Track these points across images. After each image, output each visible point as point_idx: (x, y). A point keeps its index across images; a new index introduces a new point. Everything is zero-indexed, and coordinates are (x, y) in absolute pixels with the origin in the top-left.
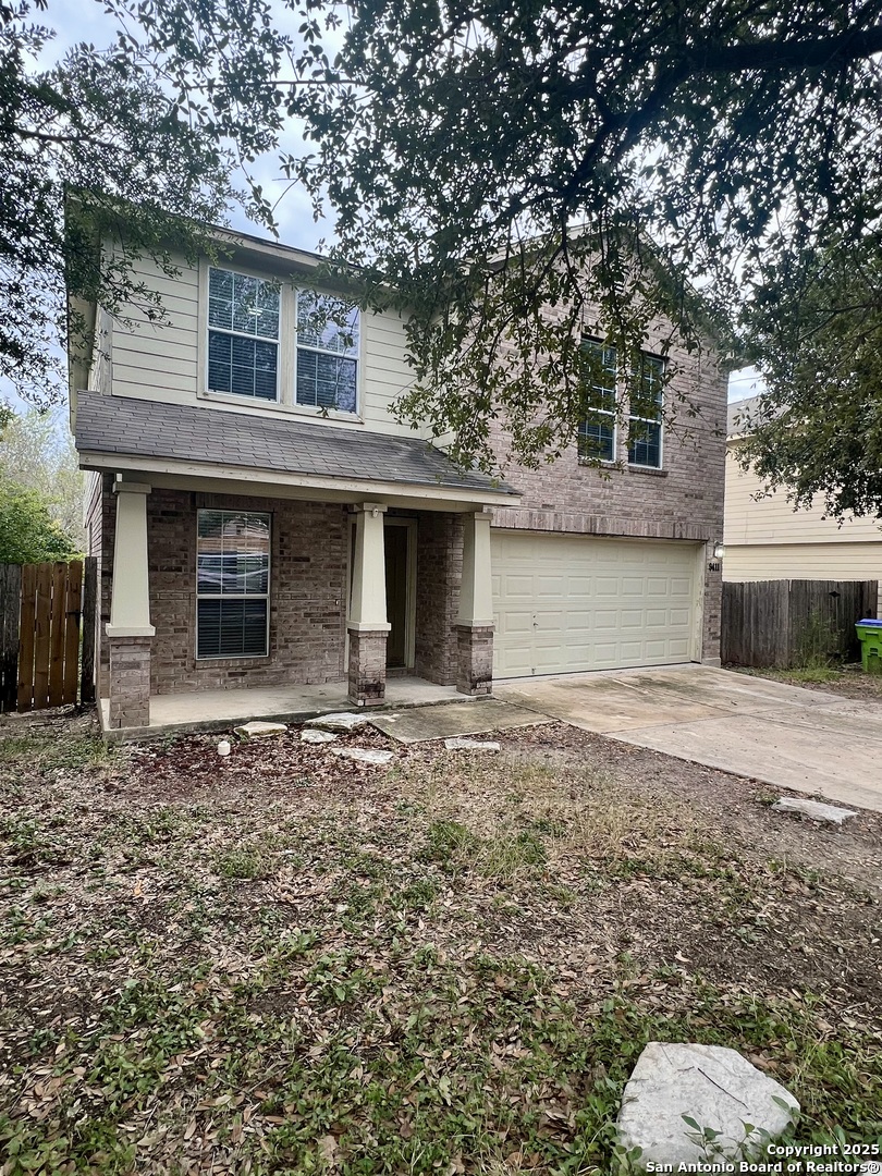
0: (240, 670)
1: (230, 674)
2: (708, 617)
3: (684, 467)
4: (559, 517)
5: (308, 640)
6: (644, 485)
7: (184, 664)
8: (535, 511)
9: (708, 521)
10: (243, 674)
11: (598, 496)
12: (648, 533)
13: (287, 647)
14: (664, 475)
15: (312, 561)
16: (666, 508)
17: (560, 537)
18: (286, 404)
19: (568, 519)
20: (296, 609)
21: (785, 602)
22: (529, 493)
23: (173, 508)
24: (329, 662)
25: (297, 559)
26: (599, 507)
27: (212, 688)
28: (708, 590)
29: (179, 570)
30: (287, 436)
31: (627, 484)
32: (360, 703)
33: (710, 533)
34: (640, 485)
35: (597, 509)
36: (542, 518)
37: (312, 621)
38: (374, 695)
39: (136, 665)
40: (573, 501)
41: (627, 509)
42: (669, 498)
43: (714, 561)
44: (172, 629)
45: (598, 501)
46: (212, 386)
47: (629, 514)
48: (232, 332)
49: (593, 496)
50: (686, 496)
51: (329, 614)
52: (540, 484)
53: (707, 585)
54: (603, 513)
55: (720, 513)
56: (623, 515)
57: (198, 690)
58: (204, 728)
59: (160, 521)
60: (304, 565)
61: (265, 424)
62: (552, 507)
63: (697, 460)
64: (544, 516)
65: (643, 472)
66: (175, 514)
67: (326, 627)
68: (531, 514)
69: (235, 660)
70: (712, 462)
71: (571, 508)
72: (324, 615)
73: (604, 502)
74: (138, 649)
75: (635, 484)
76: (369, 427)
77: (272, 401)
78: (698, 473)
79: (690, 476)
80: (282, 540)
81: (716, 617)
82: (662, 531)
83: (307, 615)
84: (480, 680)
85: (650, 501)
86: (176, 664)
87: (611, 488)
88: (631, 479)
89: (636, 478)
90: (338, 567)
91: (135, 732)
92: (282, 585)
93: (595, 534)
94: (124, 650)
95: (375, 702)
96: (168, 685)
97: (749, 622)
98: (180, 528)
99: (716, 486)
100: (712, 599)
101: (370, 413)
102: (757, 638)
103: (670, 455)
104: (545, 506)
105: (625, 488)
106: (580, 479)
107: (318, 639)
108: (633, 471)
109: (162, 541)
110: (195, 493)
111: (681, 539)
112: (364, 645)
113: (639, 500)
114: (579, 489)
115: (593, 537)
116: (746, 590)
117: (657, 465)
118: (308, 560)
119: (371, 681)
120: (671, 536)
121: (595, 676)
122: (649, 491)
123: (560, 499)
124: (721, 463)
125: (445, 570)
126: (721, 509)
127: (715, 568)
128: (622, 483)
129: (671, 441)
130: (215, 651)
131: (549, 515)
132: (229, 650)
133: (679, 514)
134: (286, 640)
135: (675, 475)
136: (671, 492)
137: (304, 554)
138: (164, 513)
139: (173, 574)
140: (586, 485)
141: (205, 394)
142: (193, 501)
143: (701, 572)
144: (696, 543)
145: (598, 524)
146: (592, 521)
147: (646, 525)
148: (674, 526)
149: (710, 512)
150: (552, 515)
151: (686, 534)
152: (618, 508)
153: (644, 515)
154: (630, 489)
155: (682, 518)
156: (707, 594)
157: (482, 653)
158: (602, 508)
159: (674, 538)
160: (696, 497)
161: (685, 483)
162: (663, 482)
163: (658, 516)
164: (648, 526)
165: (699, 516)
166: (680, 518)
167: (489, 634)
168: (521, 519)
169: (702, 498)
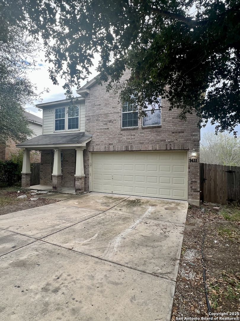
3: (171, 122)
4: (114, 147)
5: (68, 178)
6: (150, 132)
8: (107, 146)
9: (188, 141)
11: (129, 139)
12: (153, 149)
13: (64, 179)
16: (162, 139)
17: (115, 153)
18: (66, 130)
19: (118, 147)
20: (66, 171)
22: (105, 141)
23: (49, 153)
25: (66, 161)
26: (129, 142)
31: (141, 133)
32: (53, 190)
33: (189, 146)
34: (148, 132)
36: (109, 148)
40: (120, 141)
41: (142, 141)
42: (163, 135)
43: (193, 158)
44: (48, 174)
45: (129, 140)
46: (56, 130)
47: (143, 143)
49: (127, 139)
50: (173, 133)
51: (72, 173)
52: (108, 138)
53: (189, 168)
56: (140, 144)
59: (47, 155)
60: (67, 162)
62: (112, 144)
64: (110, 147)
67: (71, 175)
71: (118, 144)
73: (132, 140)
75: (145, 133)
76: (81, 131)
77: (64, 130)
78: (180, 123)
79: (175, 124)
80: (64, 157)
82: (159, 147)
83: (68, 173)
85: (153, 137)
87: (134, 135)
88: (144, 131)
89: (146, 130)
90: (73, 162)
92: (64, 166)
96: (48, 184)
100: (193, 174)
104: (109, 144)
105: (141, 134)
106: (122, 134)
114: (122, 137)
115: (128, 152)
118: (68, 161)
120: (165, 149)
122: (152, 134)
123: (115, 142)
127: (194, 161)
131: (111, 147)
133: (169, 140)
134: (64, 178)
135: (166, 126)
136: (164, 133)
137: (67, 160)
140: (124, 136)
141: (54, 132)
144: (183, 151)
145: (129, 148)
146: (127, 147)
147: (151, 146)
148: (167, 145)
149: (190, 137)
150: (112, 146)
151: (174, 148)
152: (138, 141)
153: (150, 143)
154: (143, 134)
155: (171, 142)
156: (189, 172)
157: (78, 183)
158: (131, 142)
159: (166, 150)
160: (179, 133)
161: (172, 128)
162: (161, 129)
163: (157, 142)
164: (152, 146)
165: (181, 140)
166: (169, 142)
167: (80, 178)
168: (102, 149)
169: (183, 132)
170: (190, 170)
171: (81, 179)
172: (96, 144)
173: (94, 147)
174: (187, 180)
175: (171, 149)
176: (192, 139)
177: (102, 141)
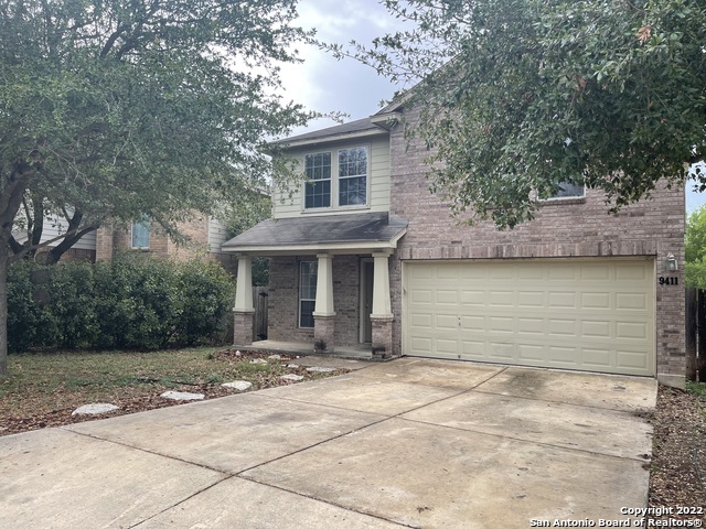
1: (309, 336)
2: (661, 331)
4: (466, 249)
5: (341, 323)
6: (556, 214)
8: (446, 247)
12: (564, 253)
15: (342, 283)
16: (586, 230)
17: (467, 262)
18: (334, 208)
19: (475, 250)
27: (302, 341)
29: (292, 288)
31: (536, 216)
32: (315, 351)
33: (658, 246)
35: (503, 240)
36: (451, 251)
37: (342, 314)
40: (479, 236)
42: (589, 221)
43: (668, 275)
44: (289, 313)
45: (502, 233)
47: (538, 240)
50: (616, 215)
52: (449, 228)
53: (658, 299)
54: (509, 242)
56: (532, 241)
60: (338, 285)
62: (460, 242)
64: (453, 249)
66: (291, 264)
71: (477, 242)
72: (348, 311)
76: (373, 210)
82: (583, 250)
83: (340, 310)
85: (565, 226)
88: (541, 211)
89: (545, 210)
90: (354, 286)
93: (503, 258)
96: (288, 338)
98: (292, 270)
100: (670, 314)
101: (372, 203)
104: (453, 242)
107: (345, 323)
109: (287, 276)
113: (551, 227)
115: (500, 260)
120: (596, 254)
122: (563, 218)
123: (467, 236)
131: (458, 248)
133: (606, 234)
136: (592, 215)
139: (290, 290)
141: (303, 210)
144: (643, 258)
145: (504, 251)
146: (499, 249)
147: (560, 247)
148: (600, 244)
149: (659, 227)
150: (460, 248)
151: (619, 251)
153: (557, 239)
155: (612, 237)
156: (659, 308)
157: (379, 334)
158: (508, 238)
159: (600, 255)
160: (632, 215)
162: (583, 208)
163: (576, 238)
164: (563, 248)
165: (639, 233)
166: (607, 237)
167: (382, 323)
168: (435, 253)
169: (642, 215)
170: (660, 303)
171: (385, 323)
172: (420, 243)
173: (414, 249)
174: (655, 328)
175: (611, 255)
176: (665, 231)
177: (433, 236)
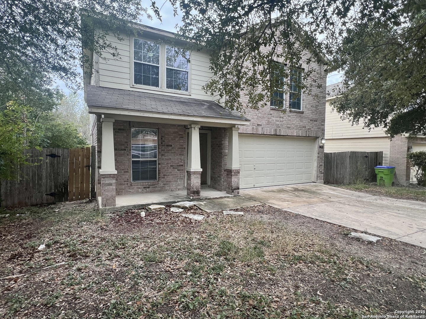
0: (147, 186)
1: (144, 188)
2: (319, 165)
3: (310, 110)
4: (263, 129)
5: (172, 175)
6: (295, 117)
7: (127, 184)
8: (255, 127)
9: (319, 130)
10: (149, 188)
11: (278, 121)
12: (297, 134)
13: (164, 178)
14: (302, 113)
15: (173, 146)
16: (303, 125)
17: (264, 136)
18: (163, 89)
19: (267, 130)
20: (167, 164)
21: (348, 160)
22: (252, 120)
23: (122, 127)
24: (180, 183)
25: (167, 146)
26: (278, 125)
27: (138, 193)
28: (319, 155)
29: (125, 150)
30: (164, 100)
31: (289, 116)
32: (192, 198)
33: (320, 134)
34: (294, 117)
35: (278, 126)
36: (257, 129)
37: (173, 168)
38: (196, 195)
39: (110, 184)
40: (269, 123)
41: (289, 126)
42: (304, 121)
43: (321, 145)
44: (123, 171)
45: (278, 123)
46: (136, 82)
47: (289, 128)
48: (142, 62)
49: (276, 121)
50: (311, 120)
51: (180, 166)
52: (257, 117)
53: (318, 154)
54: (280, 127)
55: (324, 127)
56: (287, 128)
57: (133, 193)
58: (135, 207)
59: (118, 132)
60: (170, 148)
61: (155, 96)
62: (261, 125)
63: (315, 107)
65: (295, 112)
66: (123, 130)
67: (178, 170)
68: (253, 128)
69: (146, 183)
70: (321, 108)
71: (268, 126)
72: (178, 166)
73: (280, 123)
74: (111, 178)
75: (292, 116)
76: (193, 97)
77: (157, 88)
78: (315, 112)
79: (312, 113)
80: (162, 139)
81: (322, 165)
82: (302, 133)
83: (171, 166)
84: (235, 189)
85: (297, 123)
86: (124, 184)
87: (283, 118)
88: (290, 114)
89: (292, 114)
90: (182, 148)
91: (111, 209)
92: (162, 155)
93: (277, 135)
94: (106, 179)
95: (197, 197)
96: (122, 192)
97: (334, 167)
98: (125, 135)
99: (322, 116)
100: (320, 159)
101: (193, 91)
102: (337, 173)
103: (305, 105)
104: (258, 125)
105: (288, 118)
106: (271, 115)
107: (176, 175)
108: (291, 111)
109: (119, 139)
110: (130, 122)
111: (309, 136)
112: (193, 177)
113: (293, 122)
114: (271, 118)
115: (276, 136)
116: (333, 155)
117: (300, 109)
118: (171, 146)
119: (195, 190)
120: (305, 136)
121: (277, 188)
122: (297, 119)
123: (264, 122)
124: (324, 108)
125: (222, 149)
126: (324, 125)
127: (322, 147)
128: (287, 116)
129: (305, 100)
130: (138, 179)
131: (260, 128)
132: (143, 179)
133: (308, 127)
134: (164, 175)
135: (307, 113)
136: (305, 119)
137: (170, 144)
138: (119, 129)
139: (123, 151)
140: (274, 117)
141: (133, 85)
142: (130, 125)
143: (316, 149)
145: (278, 132)
146: (276, 130)
147: (296, 132)
148: (306, 132)
149: (320, 126)
151: (311, 135)
152: (285, 125)
153: (295, 128)
154: (290, 118)
157: (236, 180)
160: (315, 121)
161: (311, 116)
162: (302, 115)
163: (300, 128)
166: (308, 129)
169: (317, 121)
176: (321, 128)
